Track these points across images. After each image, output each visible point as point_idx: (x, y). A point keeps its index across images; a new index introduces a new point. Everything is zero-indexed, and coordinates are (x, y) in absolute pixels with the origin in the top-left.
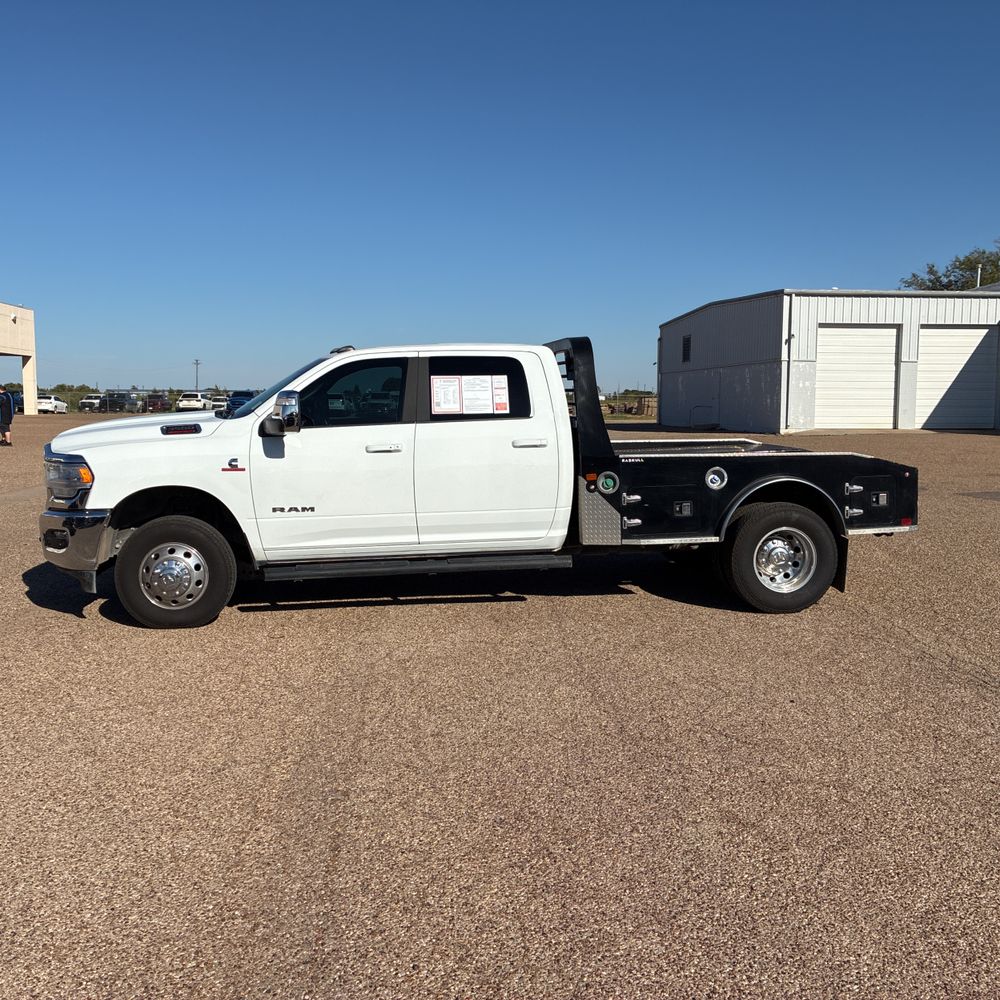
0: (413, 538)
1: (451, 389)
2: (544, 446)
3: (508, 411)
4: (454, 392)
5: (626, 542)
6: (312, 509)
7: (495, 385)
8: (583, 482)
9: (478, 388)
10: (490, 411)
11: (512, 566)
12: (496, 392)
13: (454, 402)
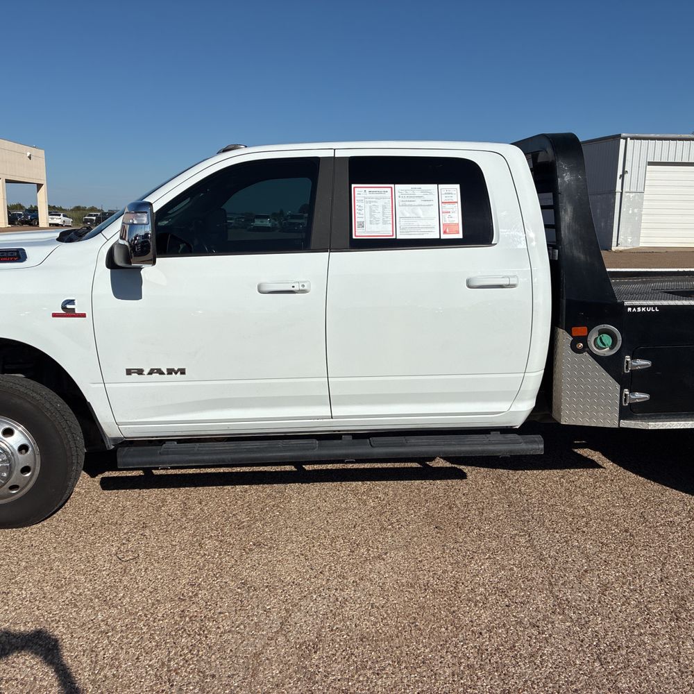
0: (325, 411)
1: (380, 203)
2: (513, 286)
3: (460, 236)
4: (384, 207)
5: (625, 424)
6: (183, 372)
7: (443, 199)
8: (564, 338)
9: (418, 201)
10: (434, 235)
11: (460, 452)
12: (444, 208)
13: (385, 222)
